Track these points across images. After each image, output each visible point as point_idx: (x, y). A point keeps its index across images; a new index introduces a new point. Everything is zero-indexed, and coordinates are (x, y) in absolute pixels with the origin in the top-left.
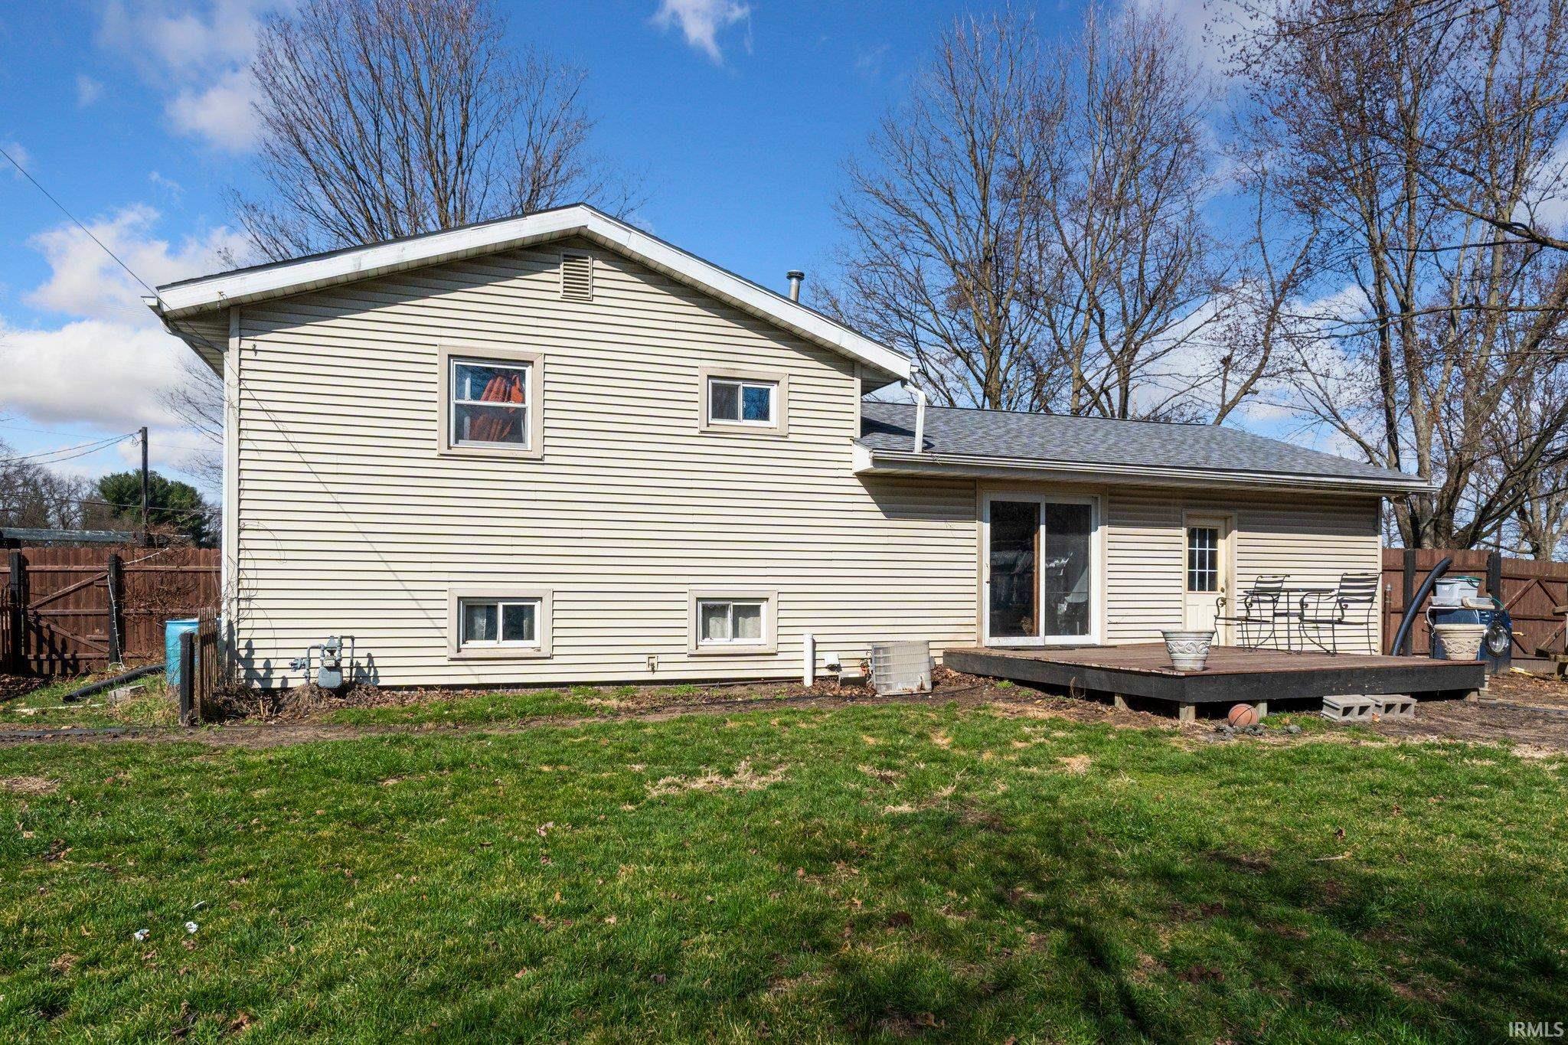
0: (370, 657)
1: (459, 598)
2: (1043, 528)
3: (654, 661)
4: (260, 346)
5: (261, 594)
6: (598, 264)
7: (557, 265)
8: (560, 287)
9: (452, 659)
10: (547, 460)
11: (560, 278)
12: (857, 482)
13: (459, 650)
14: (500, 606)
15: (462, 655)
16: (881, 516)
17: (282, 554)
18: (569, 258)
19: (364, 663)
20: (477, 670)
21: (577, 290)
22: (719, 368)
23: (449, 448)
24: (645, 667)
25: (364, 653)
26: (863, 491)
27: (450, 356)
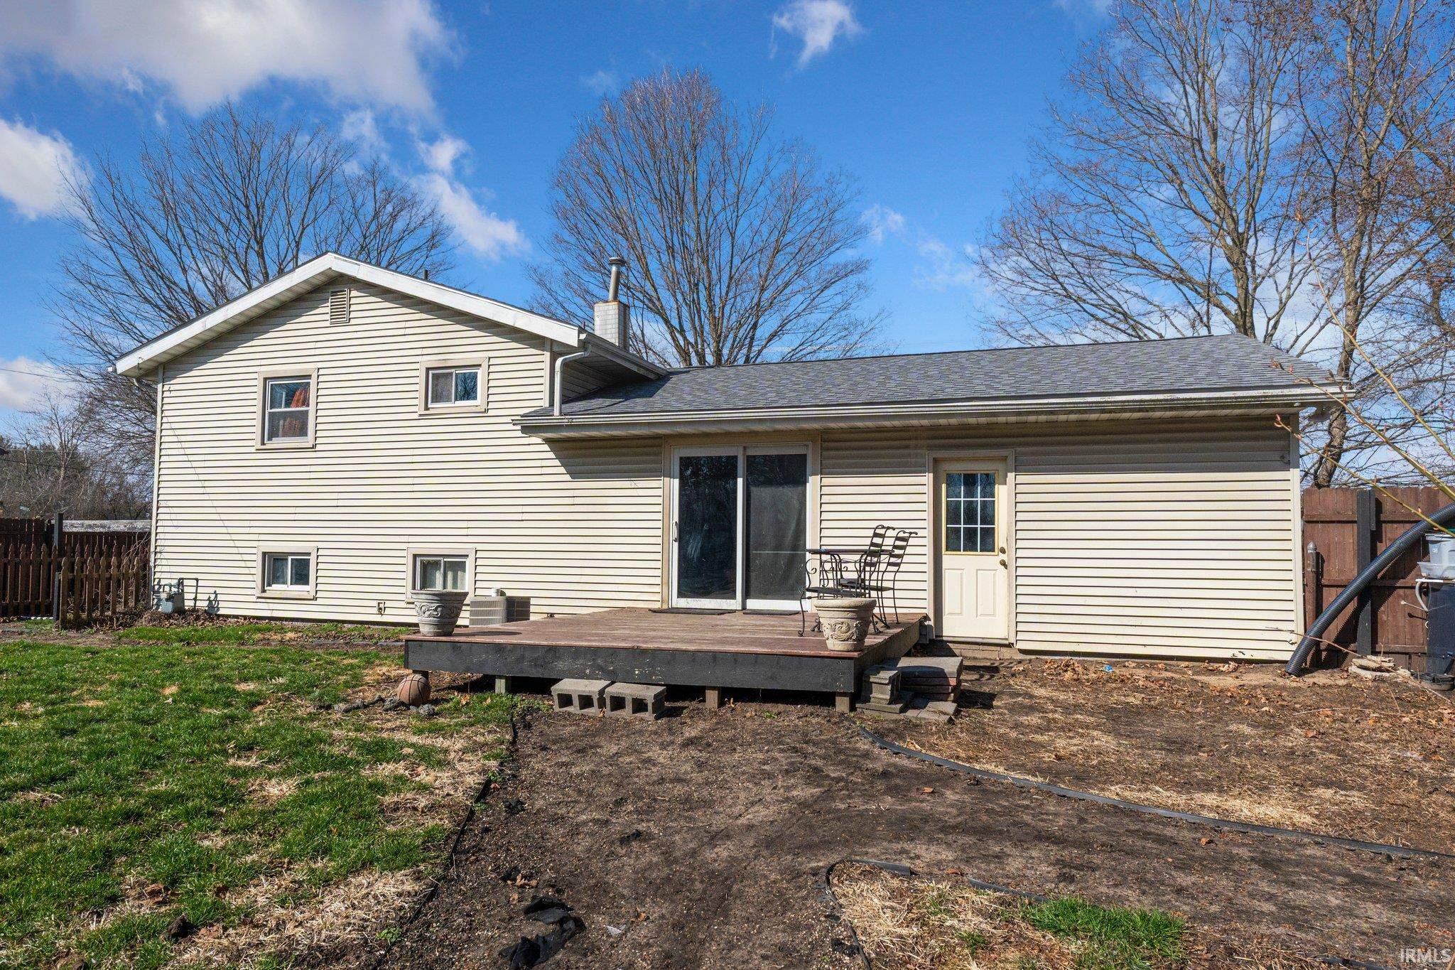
0: (215, 592)
1: (264, 554)
2: (740, 481)
3: (382, 606)
4: (173, 388)
5: (167, 549)
6: (354, 293)
7: (326, 300)
8: (327, 317)
9: (258, 598)
10: (318, 448)
11: (328, 310)
12: (546, 447)
13: (264, 591)
14: (290, 558)
15: (264, 595)
16: (568, 477)
17: (175, 523)
18: (334, 294)
19: (213, 597)
20: (272, 606)
21: (341, 316)
22: (432, 361)
23: (263, 444)
24: (375, 610)
25: (212, 590)
26: (552, 455)
27: (265, 379)
